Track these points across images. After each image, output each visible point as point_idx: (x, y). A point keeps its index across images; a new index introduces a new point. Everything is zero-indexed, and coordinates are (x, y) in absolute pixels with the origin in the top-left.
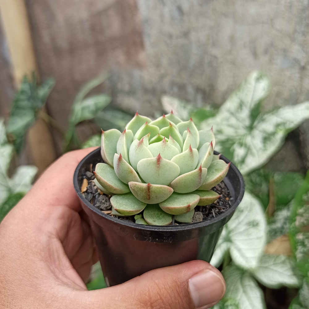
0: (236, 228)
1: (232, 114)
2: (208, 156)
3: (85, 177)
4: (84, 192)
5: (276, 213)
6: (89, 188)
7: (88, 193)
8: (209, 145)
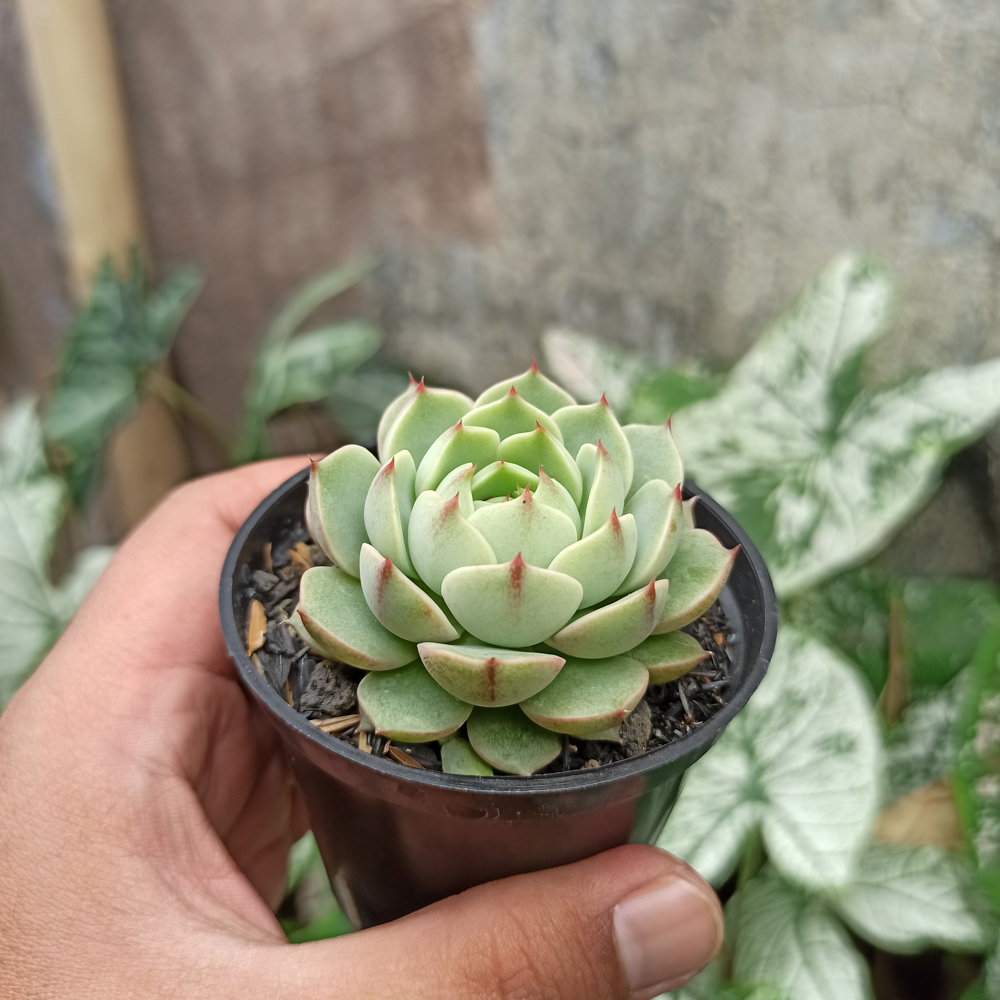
0: (781, 757)
1: (771, 389)
5: (910, 712)
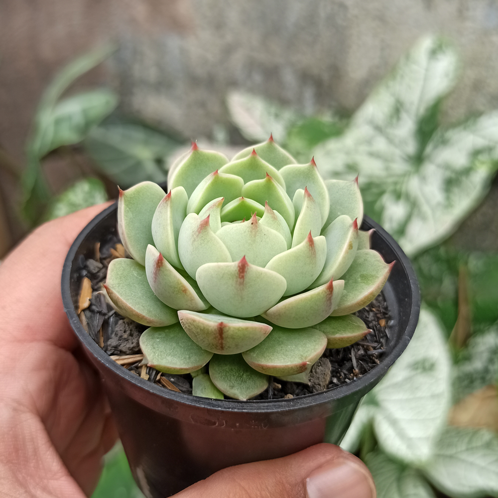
1: (379, 129)
2: (347, 252)
3: (84, 273)
4: (84, 310)
5: (472, 341)
6: (94, 302)
7: (92, 311)
8: (350, 226)
